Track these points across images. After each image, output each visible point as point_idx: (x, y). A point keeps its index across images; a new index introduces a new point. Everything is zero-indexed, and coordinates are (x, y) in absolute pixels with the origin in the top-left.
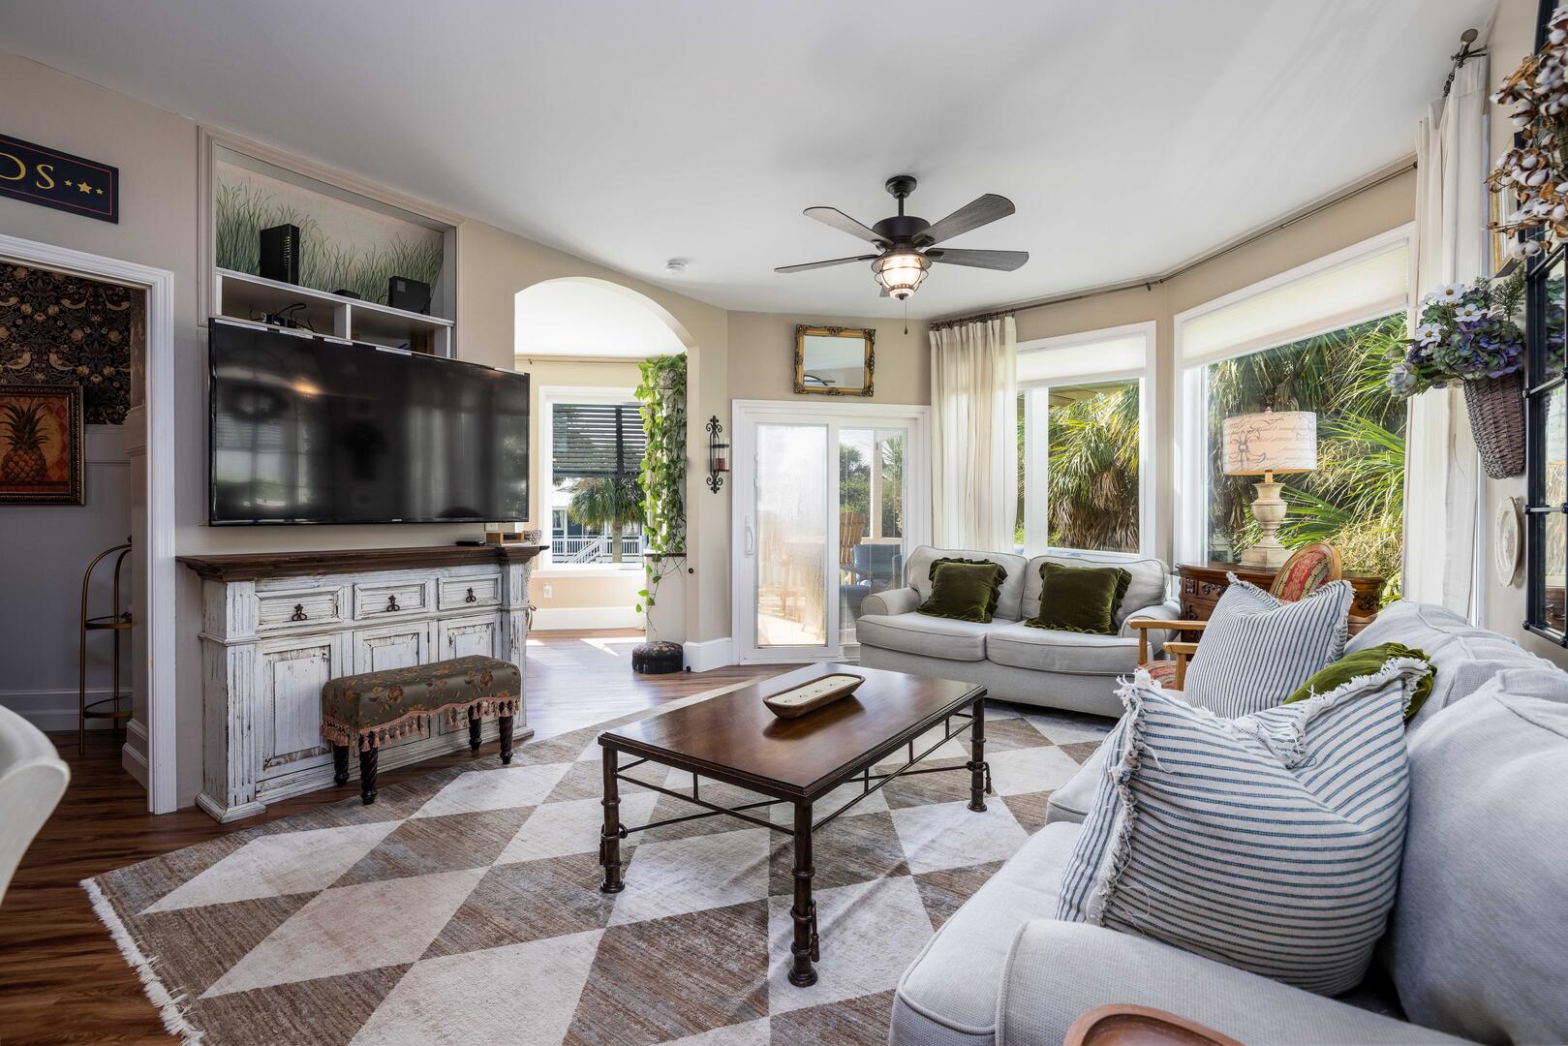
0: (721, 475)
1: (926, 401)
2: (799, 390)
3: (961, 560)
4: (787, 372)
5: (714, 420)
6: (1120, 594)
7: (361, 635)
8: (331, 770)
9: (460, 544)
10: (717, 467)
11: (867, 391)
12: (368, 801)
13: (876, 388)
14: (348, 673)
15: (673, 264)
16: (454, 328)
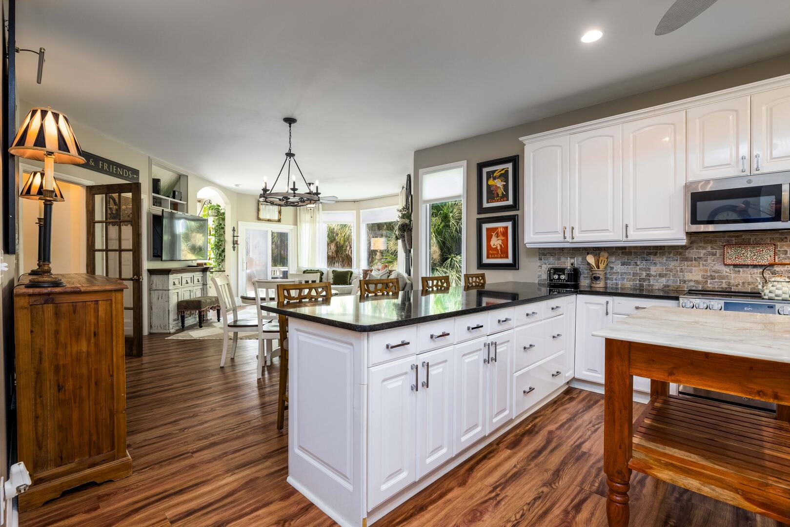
0: (236, 245)
1: (296, 223)
2: (259, 219)
3: (311, 270)
4: (255, 214)
5: (234, 228)
6: (351, 277)
7: (183, 290)
8: (180, 324)
9: (189, 266)
10: (235, 243)
11: (279, 221)
12: (201, 327)
13: (282, 220)
14: (183, 299)
15: (237, 185)
16: (187, 204)
